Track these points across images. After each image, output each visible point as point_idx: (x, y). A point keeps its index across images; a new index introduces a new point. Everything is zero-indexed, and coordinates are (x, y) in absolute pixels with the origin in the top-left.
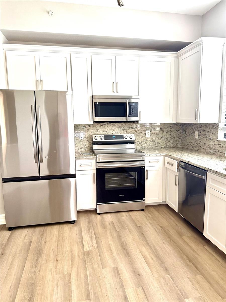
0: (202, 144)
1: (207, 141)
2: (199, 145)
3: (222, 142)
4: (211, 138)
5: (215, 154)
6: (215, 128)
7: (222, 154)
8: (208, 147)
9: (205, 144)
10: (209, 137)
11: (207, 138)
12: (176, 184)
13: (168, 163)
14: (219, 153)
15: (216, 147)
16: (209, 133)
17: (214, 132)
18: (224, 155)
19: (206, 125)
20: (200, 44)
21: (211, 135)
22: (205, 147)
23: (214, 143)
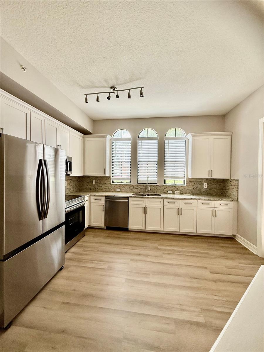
0: (99, 187)
3: (114, 185)
5: (109, 191)
6: (108, 178)
8: (104, 188)
11: (103, 184)
12: (103, 211)
13: (95, 200)
14: (112, 190)
15: (110, 187)
16: (104, 181)
17: (108, 180)
18: (115, 191)
19: (101, 177)
20: (105, 137)
21: (106, 182)
22: (101, 188)
23: (108, 186)
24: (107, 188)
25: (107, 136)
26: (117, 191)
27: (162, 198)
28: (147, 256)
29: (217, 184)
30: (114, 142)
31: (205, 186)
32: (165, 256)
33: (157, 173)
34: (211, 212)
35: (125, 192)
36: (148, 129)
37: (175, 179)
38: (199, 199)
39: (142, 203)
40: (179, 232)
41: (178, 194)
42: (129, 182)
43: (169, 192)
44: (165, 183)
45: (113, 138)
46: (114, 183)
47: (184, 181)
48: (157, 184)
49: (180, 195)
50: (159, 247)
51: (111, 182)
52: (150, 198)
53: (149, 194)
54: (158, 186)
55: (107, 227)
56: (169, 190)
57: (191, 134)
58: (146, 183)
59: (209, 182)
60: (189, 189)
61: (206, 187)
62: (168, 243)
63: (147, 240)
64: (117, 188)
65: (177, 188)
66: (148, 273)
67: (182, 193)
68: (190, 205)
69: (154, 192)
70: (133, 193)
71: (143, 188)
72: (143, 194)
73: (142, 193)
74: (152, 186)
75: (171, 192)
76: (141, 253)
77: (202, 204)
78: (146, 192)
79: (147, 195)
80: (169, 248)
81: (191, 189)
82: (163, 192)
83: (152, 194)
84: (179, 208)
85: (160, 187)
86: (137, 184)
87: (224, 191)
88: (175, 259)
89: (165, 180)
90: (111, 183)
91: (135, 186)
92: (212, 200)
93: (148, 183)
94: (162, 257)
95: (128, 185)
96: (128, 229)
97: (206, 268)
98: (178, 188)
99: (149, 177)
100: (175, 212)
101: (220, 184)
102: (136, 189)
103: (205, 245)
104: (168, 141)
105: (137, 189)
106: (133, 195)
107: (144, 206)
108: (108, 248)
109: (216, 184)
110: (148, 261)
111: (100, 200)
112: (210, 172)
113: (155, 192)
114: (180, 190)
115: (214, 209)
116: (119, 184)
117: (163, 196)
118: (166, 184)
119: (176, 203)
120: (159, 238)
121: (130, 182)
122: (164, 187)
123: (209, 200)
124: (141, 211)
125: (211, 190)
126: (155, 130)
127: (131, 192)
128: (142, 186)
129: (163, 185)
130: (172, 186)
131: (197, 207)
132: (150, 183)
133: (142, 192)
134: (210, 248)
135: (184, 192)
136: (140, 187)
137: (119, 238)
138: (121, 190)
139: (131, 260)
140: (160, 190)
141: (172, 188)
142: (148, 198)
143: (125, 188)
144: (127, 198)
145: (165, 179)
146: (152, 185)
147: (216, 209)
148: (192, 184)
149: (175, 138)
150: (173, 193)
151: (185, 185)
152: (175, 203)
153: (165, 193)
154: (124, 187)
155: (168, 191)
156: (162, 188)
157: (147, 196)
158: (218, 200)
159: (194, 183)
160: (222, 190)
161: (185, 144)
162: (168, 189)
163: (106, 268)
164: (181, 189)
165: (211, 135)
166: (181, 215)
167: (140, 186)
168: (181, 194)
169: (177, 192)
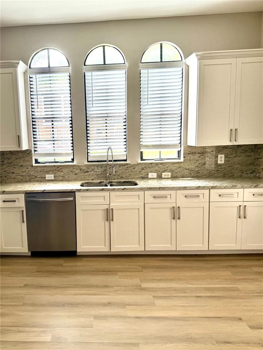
0: (8, 173)
1: (16, 169)
2: (3, 175)
3: (39, 167)
4: (22, 165)
5: (31, 181)
6: (26, 154)
7: (41, 178)
8: (19, 175)
9: (14, 173)
10: (19, 165)
11: (16, 166)
12: (23, 222)
13: (4, 201)
14: (36, 179)
15: (32, 173)
16: (18, 161)
17: (26, 159)
18: (43, 180)
19: (11, 153)
20: (15, 66)
21: (21, 163)
22: (13, 176)
23: (27, 170)
24: (24, 174)
25: (18, 63)
26: (47, 179)
27: (142, 189)
28: (123, 305)
29: (243, 154)
30: (34, 76)
31: (221, 159)
32: (158, 302)
33: (125, 140)
34: (235, 210)
35: (63, 180)
36: (104, 46)
37: (162, 150)
38: (213, 188)
39: (103, 201)
40: (176, 251)
41: (168, 178)
42: (71, 160)
43: (150, 175)
44: (142, 159)
45: (30, 68)
46: (39, 163)
47: (179, 152)
48: (126, 160)
49: (173, 180)
50: (144, 285)
51: (34, 161)
52: (118, 190)
53: (111, 182)
54: (128, 166)
55: (32, 253)
56: (151, 172)
57: (197, 55)
58: (106, 161)
59: (228, 152)
60: (189, 167)
61: (223, 162)
62: (158, 274)
63: (117, 271)
64: (48, 172)
65: (165, 167)
66: (133, 341)
67: (175, 175)
68: (195, 200)
69: (122, 178)
70: (80, 183)
71: (99, 170)
72: (101, 182)
73: (99, 181)
74: (117, 166)
75: (155, 175)
76: (109, 300)
77: (220, 195)
78: (106, 178)
79: (109, 183)
80: (162, 285)
81: (192, 167)
82: (140, 176)
83: (118, 182)
84: (174, 205)
85: (134, 166)
86: (86, 163)
87: (257, 167)
88: (179, 306)
89: (141, 153)
90: (34, 164)
91: (84, 168)
92: (238, 187)
93: (110, 161)
94: (153, 304)
95: (68, 166)
96: (76, 252)
97: (240, 319)
98: (167, 165)
99: (112, 147)
100: (168, 214)
101: (249, 154)
102: (86, 174)
103: (227, 273)
104: (146, 71)
105: (88, 173)
106: (82, 186)
107: (106, 207)
108: (44, 296)
109: (241, 155)
110: (129, 317)
111: (15, 201)
112: (233, 133)
113: (124, 176)
114: (171, 171)
115: (241, 204)
116: (51, 166)
117: (142, 184)
118: (144, 160)
119: (169, 196)
120: (140, 266)
121: (73, 160)
122: (140, 167)
123: (234, 187)
124: (100, 216)
125: (231, 166)
126: (119, 48)
127: (76, 180)
128: (98, 166)
129: (139, 162)
130: (157, 164)
131: (209, 202)
132: (115, 161)
133: (98, 179)
134: (238, 277)
135: (179, 174)
136: (93, 170)
137: (60, 272)
138: (54, 177)
139: (96, 317)
140: (132, 173)
141: (157, 168)
142: (114, 190)
143: (62, 174)
144: (72, 193)
145: (141, 150)
146: (117, 164)
147: (245, 204)
148: (196, 156)
149: (161, 64)
150: (158, 176)
151: (182, 160)
152: (166, 197)
153: (143, 178)
154: (62, 171)
155: (148, 174)
156: (137, 168)
157: (109, 187)
158: (250, 187)
159: (200, 155)
160: (251, 167)
161: (181, 76)
162: (148, 169)
163: (49, 340)
164: (173, 167)
165: (237, 57)
166: (179, 218)
167: (93, 168)
168: (174, 177)
169: (165, 175)
